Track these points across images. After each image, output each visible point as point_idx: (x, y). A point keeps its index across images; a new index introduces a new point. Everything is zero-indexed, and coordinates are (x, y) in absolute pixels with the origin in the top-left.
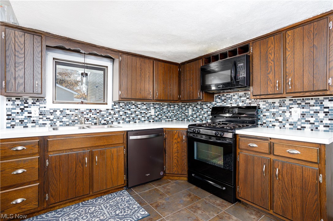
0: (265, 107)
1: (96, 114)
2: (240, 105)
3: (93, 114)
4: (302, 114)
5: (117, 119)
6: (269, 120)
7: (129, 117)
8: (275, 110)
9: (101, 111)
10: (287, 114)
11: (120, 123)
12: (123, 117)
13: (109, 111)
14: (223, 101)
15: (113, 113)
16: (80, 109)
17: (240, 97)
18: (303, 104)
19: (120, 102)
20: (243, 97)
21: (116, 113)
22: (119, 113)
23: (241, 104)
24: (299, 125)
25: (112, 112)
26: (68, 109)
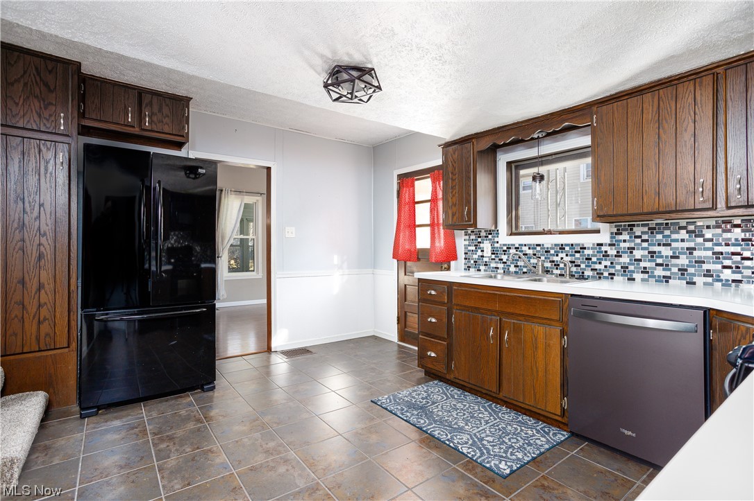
1: (574, 255)
3: (567, 255)
5: (625, 268)
7: (667, 265)
9: (585, 248)
11: (634, 279)
12: (643, 264)
13: (604, 248)
15: (614, 252)
16: (543, 245)
19: (634, 225)
21: (623, 252)
22: (631, 252)
25: (612, 252)
26: (525, 245)
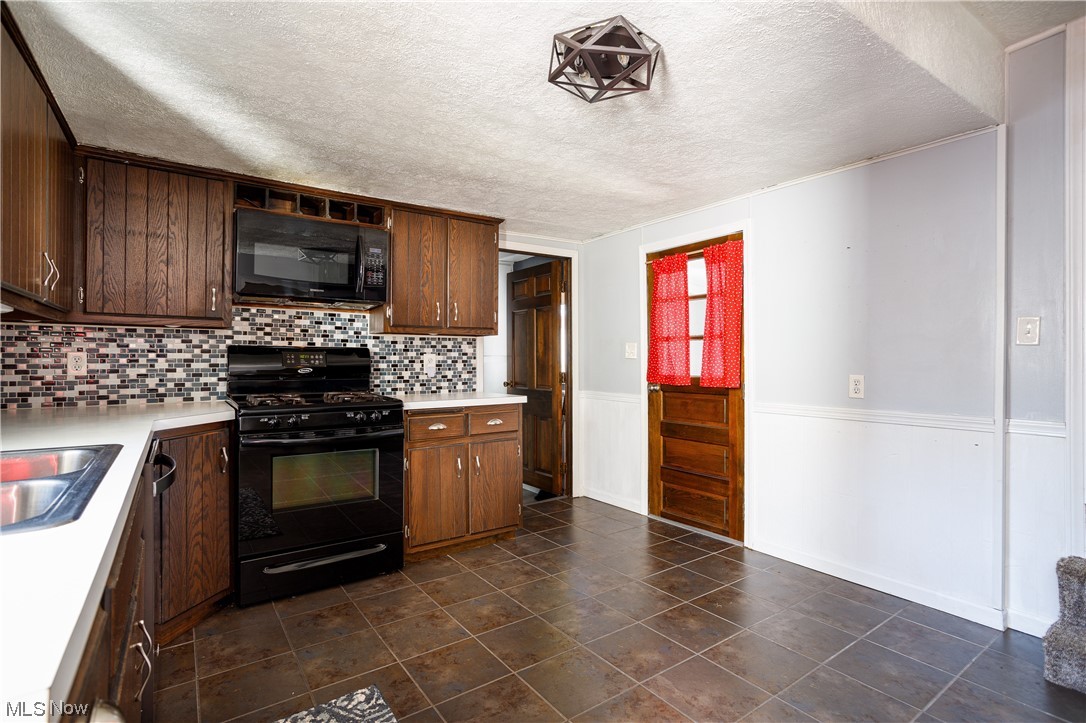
0: (377, 350)
2: (318, 345)
4: (437, 366)
6: (388, 378)
8: (397, 358)
10: (417, 366)
14: (258, 329)
17: (316, 323)
18: (439, 347)
20: (325, 324)
23: (319, 342)
24: (434, 385)
